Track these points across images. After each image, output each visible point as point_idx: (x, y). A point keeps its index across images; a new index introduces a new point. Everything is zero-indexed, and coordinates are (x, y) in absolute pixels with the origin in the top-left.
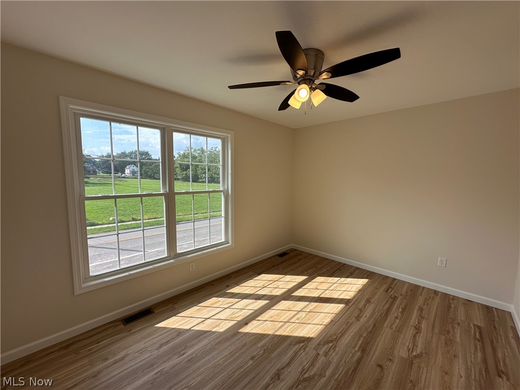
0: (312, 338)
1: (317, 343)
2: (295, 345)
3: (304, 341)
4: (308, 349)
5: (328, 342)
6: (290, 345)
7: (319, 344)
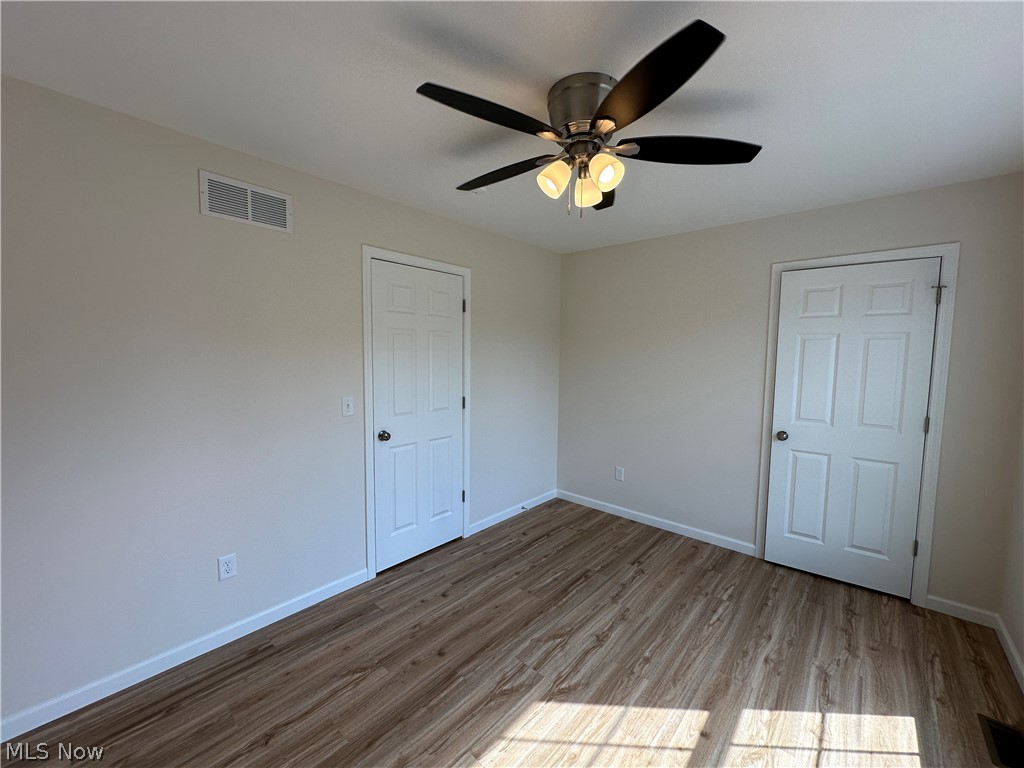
0: (542, 700)
1: (533, 690)
2: (577, 685)
3: (560, 693)
4: (554, 677)
5: (513, 691)
6: (587, 685)
7: (531, 686)
